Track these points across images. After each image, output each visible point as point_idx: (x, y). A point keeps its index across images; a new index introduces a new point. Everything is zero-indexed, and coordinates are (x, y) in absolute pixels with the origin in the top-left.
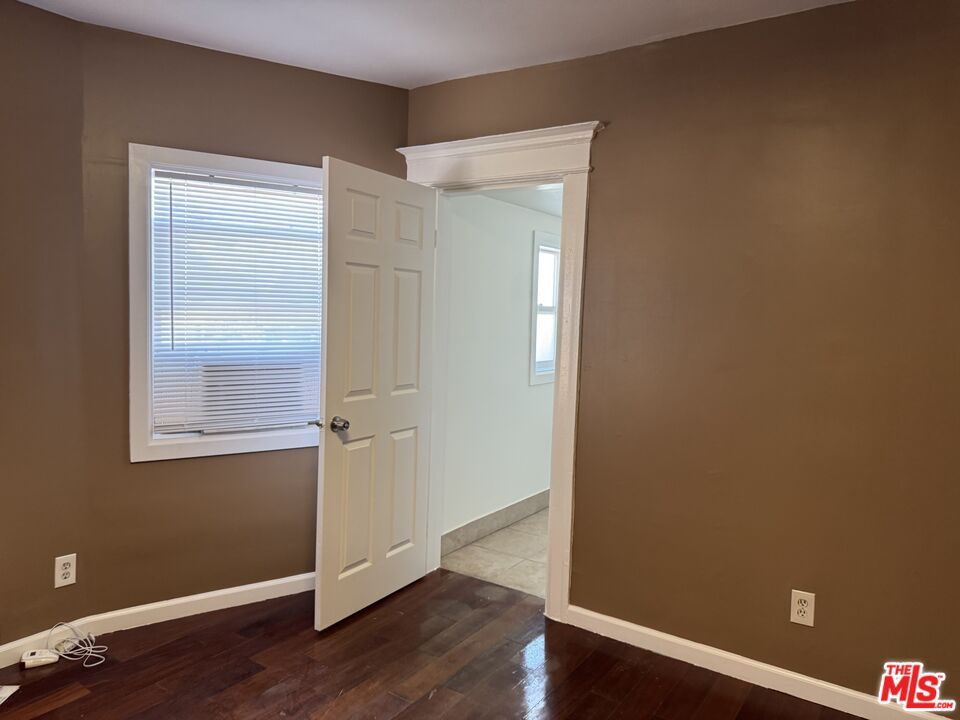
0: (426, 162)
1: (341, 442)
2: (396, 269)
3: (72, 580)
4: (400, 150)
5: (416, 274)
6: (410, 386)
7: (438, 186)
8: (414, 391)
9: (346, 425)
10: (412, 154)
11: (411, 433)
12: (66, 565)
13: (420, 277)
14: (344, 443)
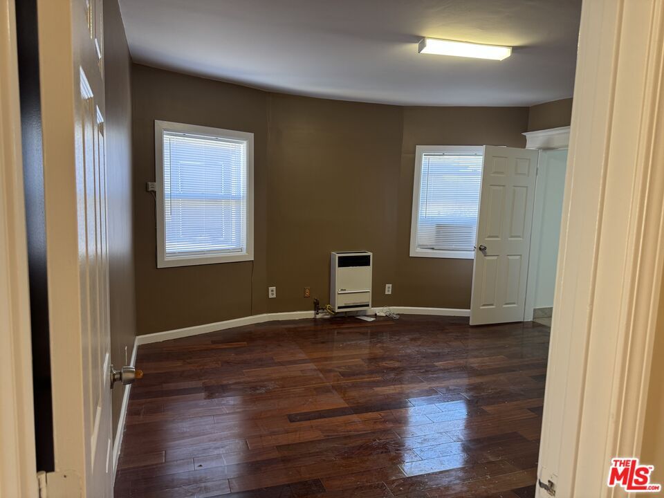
0: (535, 139)
1: (483, 255)
2: (514, 186)
3: (390, 293)
4: (523, 134)
5: (525, 189)
6: (519, 237)
7: (540, 148)
8: (521, 239)
9: (485, 248)
10: (529, 136)
11: (518, 257)
12: (389, 287)
13: (527, 190)
14: (485, 256)
